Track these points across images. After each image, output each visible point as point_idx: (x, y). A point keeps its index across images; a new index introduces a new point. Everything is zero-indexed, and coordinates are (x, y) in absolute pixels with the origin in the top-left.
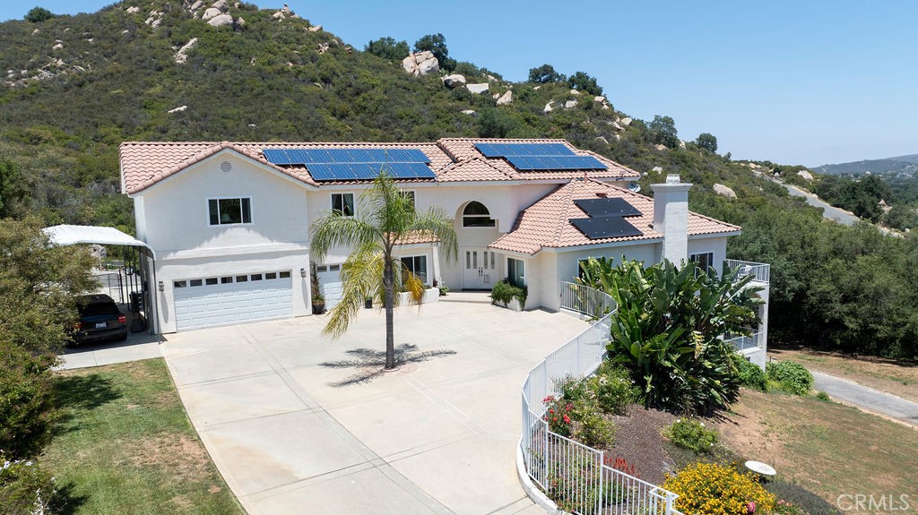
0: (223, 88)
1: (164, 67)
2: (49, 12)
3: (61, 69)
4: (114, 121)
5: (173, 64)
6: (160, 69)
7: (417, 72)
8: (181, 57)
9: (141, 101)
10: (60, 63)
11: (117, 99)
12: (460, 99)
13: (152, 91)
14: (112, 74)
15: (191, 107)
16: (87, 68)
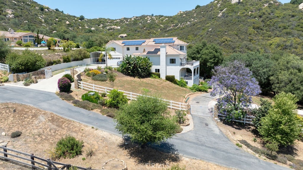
0: (225, 23)
2: (200, 6)
3: (192, 21)
4: (193, 34)
5: (217, 17)
6: (213, 19)
8: (220, 14)
9: (203, 28)
10: (192, 20)
11: (198, 28)
13: (207, 25)
14: (201, 21)
15: (213, 29)
16: (197, 20)
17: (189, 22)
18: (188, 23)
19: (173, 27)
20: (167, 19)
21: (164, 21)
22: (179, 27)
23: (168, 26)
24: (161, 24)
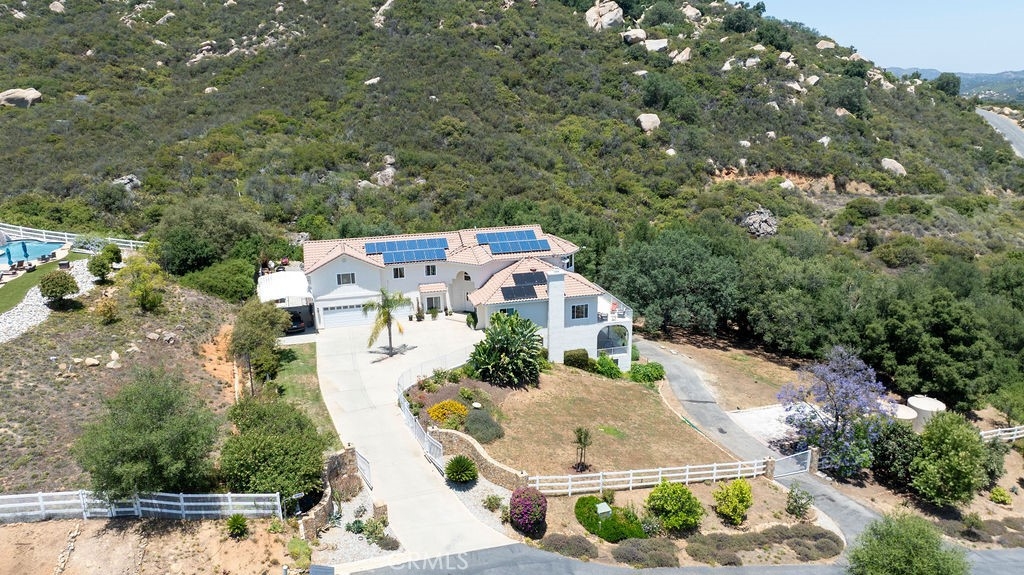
1: (364, 31)
4: (321, 94)
5: (372, 28)
6: (361, 34)
7: (599, 26)
8: (378, 21)
9: (344, 71)
10: (281, 27)
11: (325, 68)
12: (636, 58)
13: (353, 59)
14: (321, 41)
15: (383, 79)
16: (302, 33)
17: (272, 35)
18: (271, 41)
19: (208, 51)
20: (172, 14)
21: (160, 21)
22: (239, 58)
23: (186, 46)
24: (155, 37)
